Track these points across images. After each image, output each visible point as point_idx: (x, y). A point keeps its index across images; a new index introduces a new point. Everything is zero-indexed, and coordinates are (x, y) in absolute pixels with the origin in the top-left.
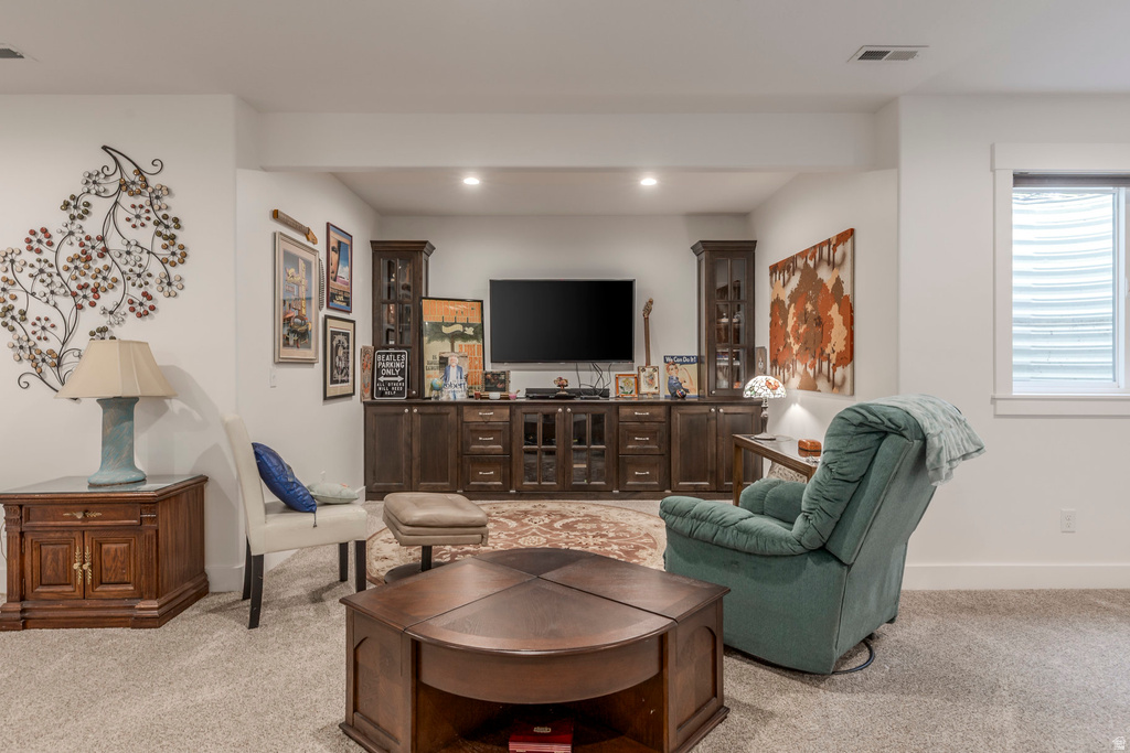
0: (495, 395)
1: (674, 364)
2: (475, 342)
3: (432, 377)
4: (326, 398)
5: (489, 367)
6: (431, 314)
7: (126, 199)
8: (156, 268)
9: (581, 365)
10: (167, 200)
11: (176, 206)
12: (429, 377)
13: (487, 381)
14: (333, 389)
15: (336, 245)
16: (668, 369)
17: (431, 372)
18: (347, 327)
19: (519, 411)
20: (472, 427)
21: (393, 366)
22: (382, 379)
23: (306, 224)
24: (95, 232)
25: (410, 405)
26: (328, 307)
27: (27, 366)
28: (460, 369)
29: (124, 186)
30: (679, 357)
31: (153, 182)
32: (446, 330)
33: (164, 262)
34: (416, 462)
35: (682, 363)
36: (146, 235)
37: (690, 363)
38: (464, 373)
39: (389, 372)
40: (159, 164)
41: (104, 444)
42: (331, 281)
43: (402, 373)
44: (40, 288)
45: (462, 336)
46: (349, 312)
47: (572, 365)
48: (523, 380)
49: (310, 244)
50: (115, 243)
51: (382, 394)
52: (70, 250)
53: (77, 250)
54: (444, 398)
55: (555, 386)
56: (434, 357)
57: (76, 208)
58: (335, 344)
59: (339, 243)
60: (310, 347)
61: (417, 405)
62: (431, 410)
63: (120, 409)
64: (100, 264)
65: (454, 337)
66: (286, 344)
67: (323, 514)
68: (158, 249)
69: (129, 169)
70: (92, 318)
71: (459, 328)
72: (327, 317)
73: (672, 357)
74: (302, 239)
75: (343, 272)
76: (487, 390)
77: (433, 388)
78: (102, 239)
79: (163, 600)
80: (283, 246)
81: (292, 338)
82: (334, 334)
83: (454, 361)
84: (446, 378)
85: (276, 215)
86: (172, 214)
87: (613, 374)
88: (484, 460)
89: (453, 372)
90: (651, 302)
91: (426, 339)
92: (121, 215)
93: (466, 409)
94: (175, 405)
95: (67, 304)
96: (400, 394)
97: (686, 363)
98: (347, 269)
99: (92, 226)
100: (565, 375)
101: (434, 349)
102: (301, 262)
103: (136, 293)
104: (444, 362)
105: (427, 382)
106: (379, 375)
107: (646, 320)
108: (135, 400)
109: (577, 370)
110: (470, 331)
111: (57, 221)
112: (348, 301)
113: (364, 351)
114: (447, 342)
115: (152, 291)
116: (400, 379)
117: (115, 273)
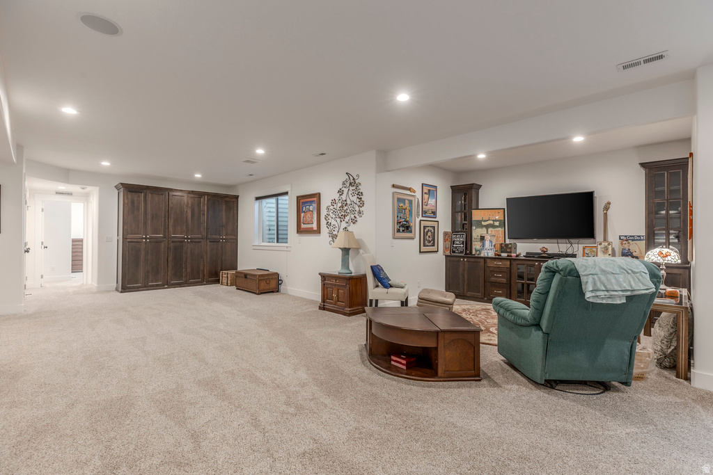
0: (504, 255)
1: (627, 240)
2: (500, 229)
3: (476, 245)
4: (420, 252)
5: (508, 241)
6: (476, 215)
7: (351, 188)
8: (357, 208)
9: (560, 241)
10: (360, 187)
11: (362, 188)
12: (475, 245)
13: (501, 247)
14: (423, 249)
15: (427, 191)
16: (622, 244)
17: (476, 243)
18: (435, 224)
19: (515, 263)
20: (491, 269)
21: (460, 239)
22: (454, 246)
23: (409, 187)
24: (344, 199)
25: (463, 257)
26: (422, 216)
27: (331, 239)
28: (491, 242)
29: (351, 184)
30: (631, 236)
31: (357, 181)
32: (483, 223)
33: (359, 206)
34: (466, 283)
35: (633, 240)
36: (355, 199)
37: (640, 240)
38: (493, 244)
39: (457, 243)
40: (358, 176)
41: (342, 261)
42: (424, 206)
43: (463, 243)
44: (334, 216)
45: (493, 226)
46: (435, 218)
47: (555, 241)
48: (524, 248)
49: (412, 194)
50: (349, 202)
51: (454, 252)
52: (340, 205)
53: (341, 204)
54: (482, 255)
55: (540, 252)
56: (478, 236)
57: (341, 192)
58: (426, 231)
59: (429, 190)
60: (411, 232)
61: (466, 257)
62: (472, 260)
63: (346, 251)
64: (345, 208)
65: (487, 227)
66: (398, 231)
67: (391, 290)
68: (358, 203)
69: (352, 178)
70: (344, 225)
71: (492, 222)
72: (421, 220)
73: (626, 236)
74: (408, 192)
75: (431, 202)
76: (502, 252)
77: (476, 251)
78: (346, 201)
79: (351, 309)
80: (396, 196)
81: (401, 229)
82: (425, 227)
83: (488, 238)
84: (483, 245)
85: (394, 186)
86: (361, 191)
87: (581, 246)
88: (497, 285)
89: (487, 244)
90: (609, 203)
91: (474, 228)
92: (350, 193)
93: (488, 260)
94: (361, 251)
95: (338, 220)
96: (462, 252)
97: (637, 240)
98: (434, 200)
99: (344, 197)
100: (546, 245)
101: (477, 232)
102: (406, 201)
103: (353, 216)
104: (482, 238)
105: (474, 247)
106: (454, 244)
107: (606, 215)
108: (349, 249)
109: (558, 243)
110: (497, 224)
111: (336, 196)
112: (434, 213)
113: (446, 234)
114: (484, 229)
115: (356, 216)
116: (462, 246)
117: (348, 211)
